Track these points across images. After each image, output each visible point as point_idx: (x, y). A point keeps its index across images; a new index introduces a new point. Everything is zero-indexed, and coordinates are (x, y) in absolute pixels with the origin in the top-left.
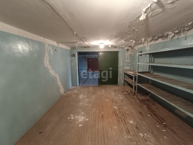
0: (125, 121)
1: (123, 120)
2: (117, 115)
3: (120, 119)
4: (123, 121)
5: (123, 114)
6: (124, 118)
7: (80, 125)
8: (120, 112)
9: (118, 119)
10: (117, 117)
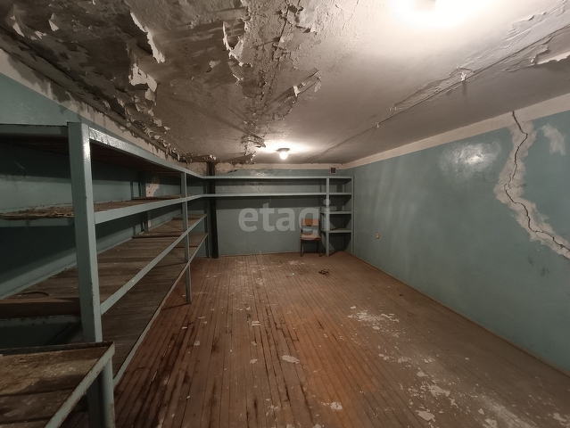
0: (269, 324)
1: (273, 325)
2: (287, 333)
3: (279, 326)
4: (272, 323)
5: (268, 338)
6: (269, 330)
7: (354, 307)
8: (276, 345)
9: (284, 326)
10: (285, 329)
